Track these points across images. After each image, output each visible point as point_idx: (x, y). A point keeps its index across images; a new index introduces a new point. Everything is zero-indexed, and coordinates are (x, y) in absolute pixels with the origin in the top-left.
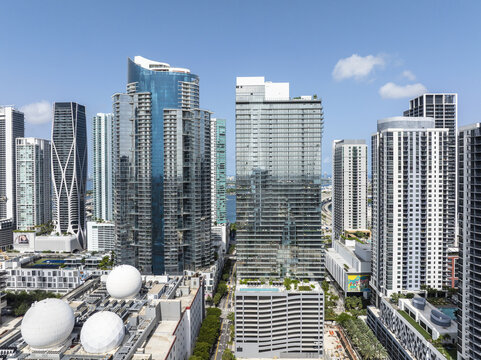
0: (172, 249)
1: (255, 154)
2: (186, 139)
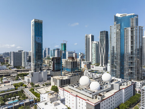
2: (132, 37)
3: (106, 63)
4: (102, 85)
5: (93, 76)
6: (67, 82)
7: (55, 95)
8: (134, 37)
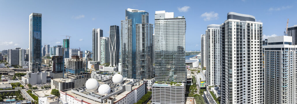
0: (138, 72)
1: (161, 37)
2: (143, 34)
3: (117, 62)
4: (112, 88)
5: (102, 78)
6: (71, 86)
7: (56, 99)
8: (145, 34)
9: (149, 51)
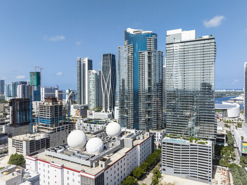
0: (142, 120)
1: (176, 70)
2: (149, 66)
4: (106, 143)
5: (91, 128)
8: (152, 66)
9: (157, 89)
